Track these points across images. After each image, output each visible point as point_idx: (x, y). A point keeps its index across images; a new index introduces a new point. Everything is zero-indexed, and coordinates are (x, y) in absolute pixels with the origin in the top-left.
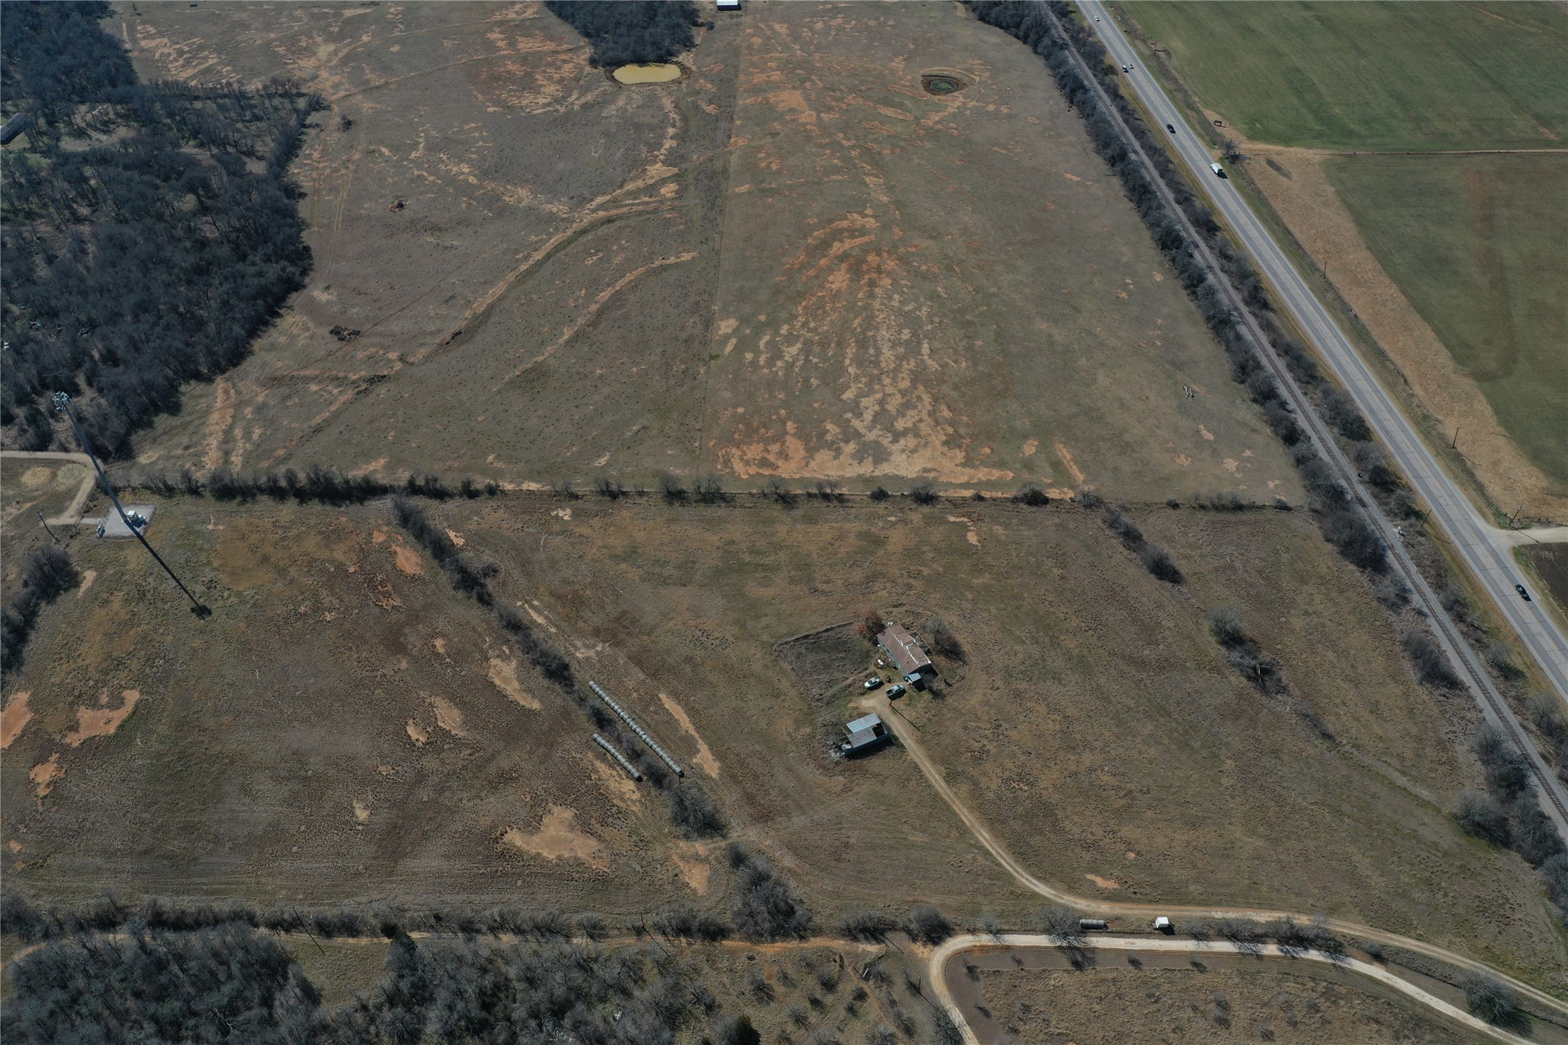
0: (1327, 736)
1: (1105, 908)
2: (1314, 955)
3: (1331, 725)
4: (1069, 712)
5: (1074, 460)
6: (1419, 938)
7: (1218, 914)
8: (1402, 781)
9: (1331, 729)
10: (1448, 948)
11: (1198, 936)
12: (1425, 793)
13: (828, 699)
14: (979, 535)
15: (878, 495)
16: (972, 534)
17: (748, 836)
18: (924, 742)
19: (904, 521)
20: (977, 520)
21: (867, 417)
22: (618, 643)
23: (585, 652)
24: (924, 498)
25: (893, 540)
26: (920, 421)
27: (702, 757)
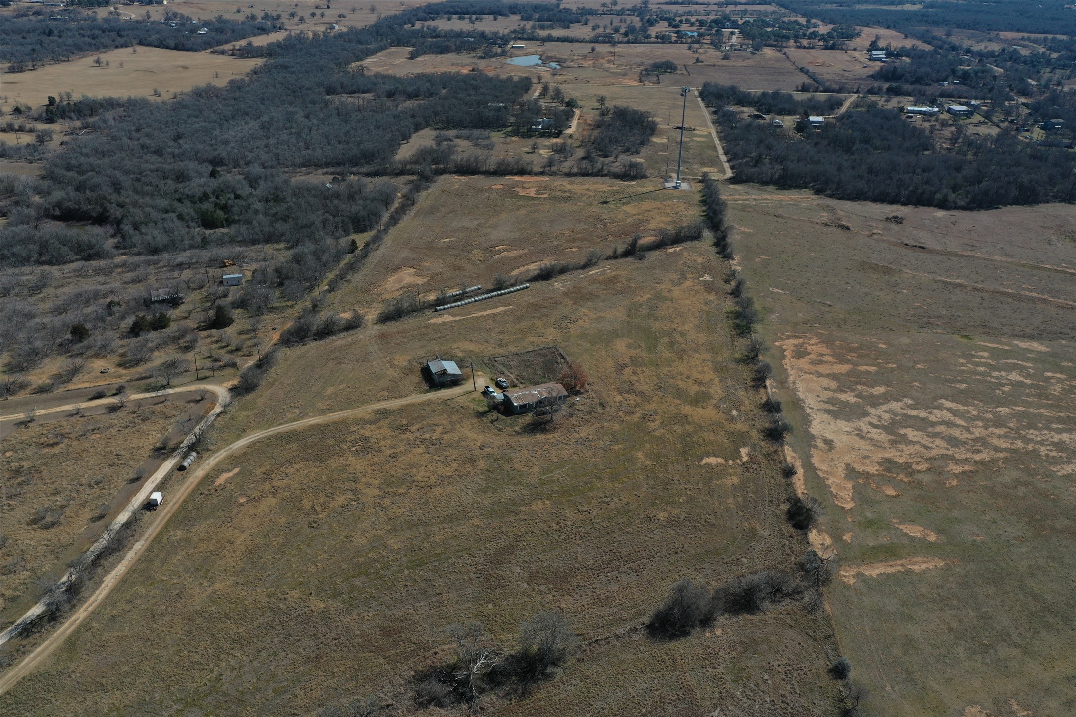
1: (200, 473)
2: (36, 610)
4: (438, 490)
5: (909, 572)
7: (138, 547)
11: (127, 525)
13: (490, 364)
14: (719, 465)
15: (771, 407)
16: (720, 460)
17: (371, 330)
18: (429, 402)
19: (732, 419)
20: (745, 467)
21: (914, 413)
22: (566, 294)
23: (558, 285)
24: (775, 434)
25: (699, 410)
26: (927, 447)
27: (447, 318)
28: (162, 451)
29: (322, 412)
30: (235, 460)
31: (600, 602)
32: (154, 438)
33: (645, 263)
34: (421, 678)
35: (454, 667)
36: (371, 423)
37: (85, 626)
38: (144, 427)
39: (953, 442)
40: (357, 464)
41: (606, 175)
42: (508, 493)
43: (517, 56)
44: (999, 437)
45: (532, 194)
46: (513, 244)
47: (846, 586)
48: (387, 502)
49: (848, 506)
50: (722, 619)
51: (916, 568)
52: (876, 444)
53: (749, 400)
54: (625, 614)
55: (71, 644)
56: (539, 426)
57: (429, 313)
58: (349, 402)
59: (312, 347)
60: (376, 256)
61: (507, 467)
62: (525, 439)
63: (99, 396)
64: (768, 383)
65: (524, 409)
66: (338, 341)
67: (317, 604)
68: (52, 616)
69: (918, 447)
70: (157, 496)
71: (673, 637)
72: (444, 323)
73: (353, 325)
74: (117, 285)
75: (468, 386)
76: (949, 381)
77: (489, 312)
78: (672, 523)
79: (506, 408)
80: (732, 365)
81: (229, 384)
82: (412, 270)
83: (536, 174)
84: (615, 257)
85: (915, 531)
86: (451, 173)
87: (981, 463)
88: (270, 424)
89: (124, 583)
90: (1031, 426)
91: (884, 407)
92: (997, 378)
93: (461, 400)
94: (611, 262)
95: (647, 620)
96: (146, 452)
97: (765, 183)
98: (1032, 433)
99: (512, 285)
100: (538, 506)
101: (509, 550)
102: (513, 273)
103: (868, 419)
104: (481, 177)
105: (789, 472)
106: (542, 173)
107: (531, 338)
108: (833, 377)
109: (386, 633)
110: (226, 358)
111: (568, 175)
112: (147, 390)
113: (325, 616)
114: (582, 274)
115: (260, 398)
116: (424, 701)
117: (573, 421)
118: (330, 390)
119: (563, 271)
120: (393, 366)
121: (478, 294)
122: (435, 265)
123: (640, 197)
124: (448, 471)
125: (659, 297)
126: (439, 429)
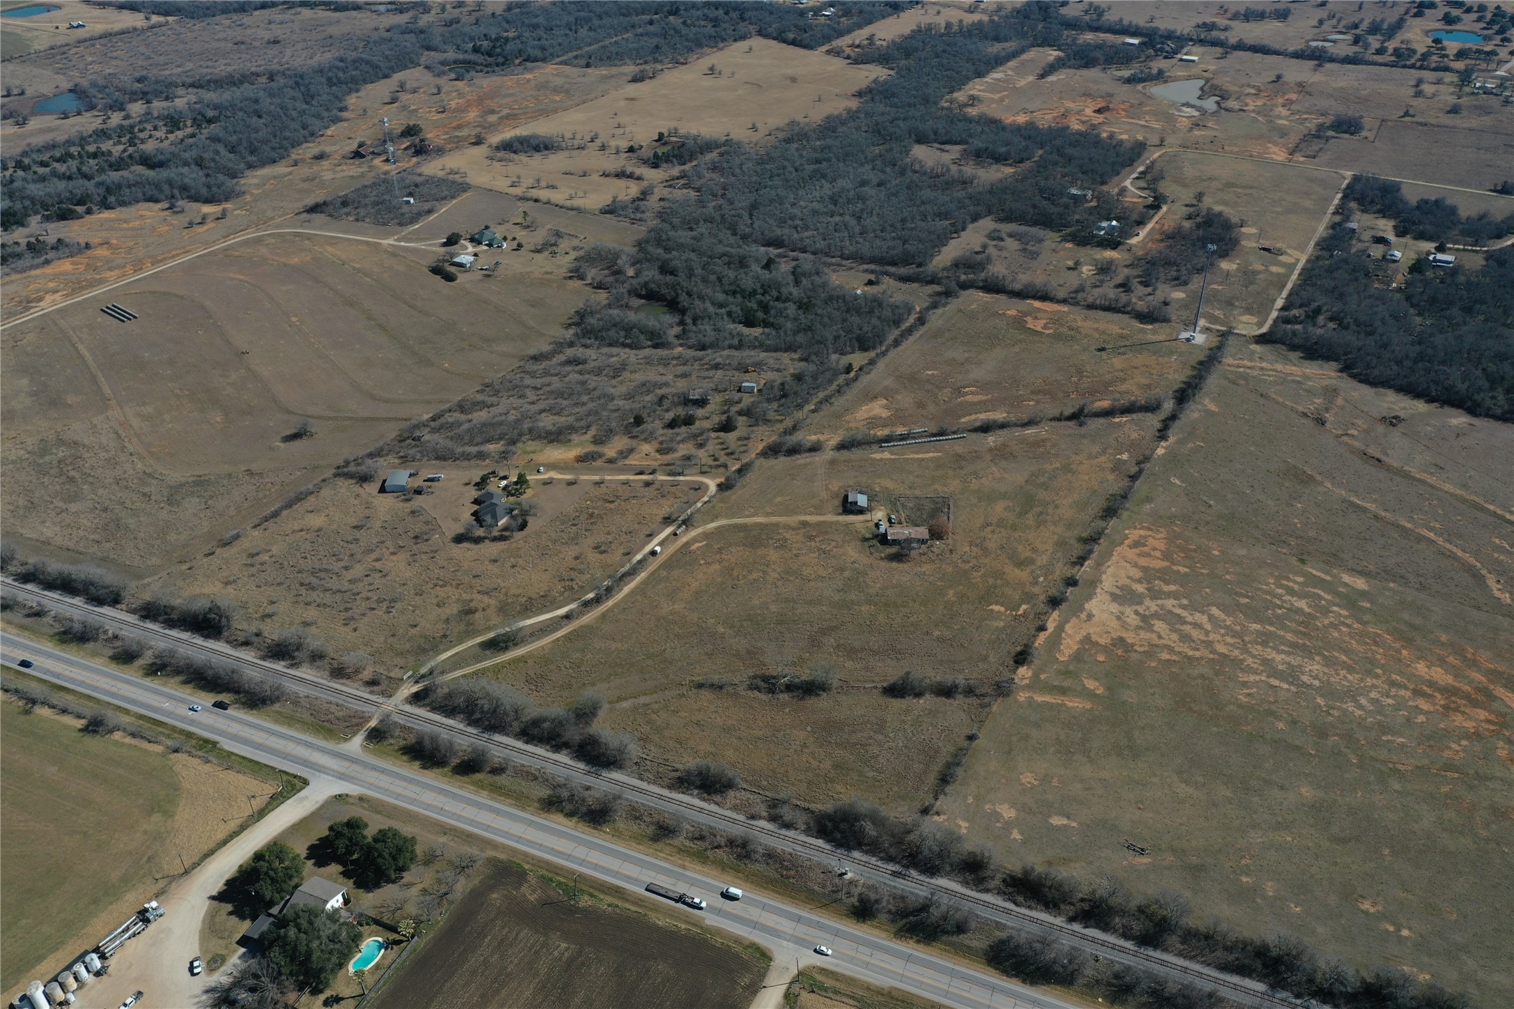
0: (700, 686)
1: (684, 539)
2: (591, 595)
3: (706, 694)
4: (812, 584)
5: (1063, 705)
6: (558, 639)
7: (643, 575)
8: (642, 700)
9: (703, 691)
10: (542, 647)
11: (640, 562)
12: (625, 704)
13: (893, 502)
14: (999, 612)
15: (1071, 582)
16: (1002, 609)
17: (828, 455)
18: (837, 523)
19: (1035, 583)
20: (1016, 618)
21: (1178, 611)
22: (991, 450)
23: (991, 440)
24: (1054, 602)
25: (1017, 571)
26: (1160, 637)
27: (886, 455)
28: (668, 520)
29: (768, 514)
30: (706, 536)
31: (867, 669)
32: (665, 510)
33: (1083, 430)
34: (755, 677)
35: (774, 677)
36: (793, 529)
37: (611, 609)
38: (662, 501)
39: (1185, 638)
40: (773, 555)
41: (1128, 313)
42: (853, 596)
43: (1176, 79)
44: (1227, 644)
45: (1039, 329)
46: (984, 386)
47: (1016, 701)
48: (780, 583)
49: (1062, 659)
50: (928, 696)
51: (1070, 704)
52: (1125, 626)
53: (1061, 570)
54: (876, 679)
55: (604, 616)
56: (898, 557)
57: (875, 447)
58: (788, 511)
59: (782, 461)
60: (865, 380)
61: (861, 579)
62: (884, 564)
63: (641, 473)
64: (1087, 563)
65: (895, 542)
66: (800, 460)
67: (721, 629)
68: (598, 600)
69: (1154, 636)
70: (658, 549)
71: (895, 696)
72: (881, 459)
73: (815, 448)
74: (669, 377)
75: (867, 517)
76: (1236, 594)
77: (920, 456)
78: (940, 640)
79: (883, 539)
80: (1073, 541)
81: (719, 481)
82: (885, 401)
83: (1058, 302)
84: (1058, 419)
85: (1091, 684)
86: (978, 288)
87: (1190, 658)
88: (733, 516)
89: (632, 592)
90: (1264, 644)
91: (1159, 602)
92: (1285, 601)
93: (858, 525)
94: (1054, 424)
95: (885, 685)
96: (659, 519)
97: (1293, 348)
98: (1257, 649)
99: (954, 433)
100: (865, 608)
101: (834, 629)
102: (963, 420)
103: (1138, 608)
104: (1002, 297)
105: (1042, 628)
106: (1064, 301)
107: (937, 486)
108: (1145, 569)
109: (749, 652)
110: (723, 459)
111: (1091, 307)
112: (669, 475)
113: (723, 636)
114: (1018, 432)
115: (734, 495)
116: (753, 687)
117: (923, 559)
118: (778, 499)
119: (1003, 426)
120: (827, 489)
121: (921, 437)
122: (905, 400)
123: (1142, 346)
124: (822, 572)
125: (1067, 469)
126: (834, 544)
